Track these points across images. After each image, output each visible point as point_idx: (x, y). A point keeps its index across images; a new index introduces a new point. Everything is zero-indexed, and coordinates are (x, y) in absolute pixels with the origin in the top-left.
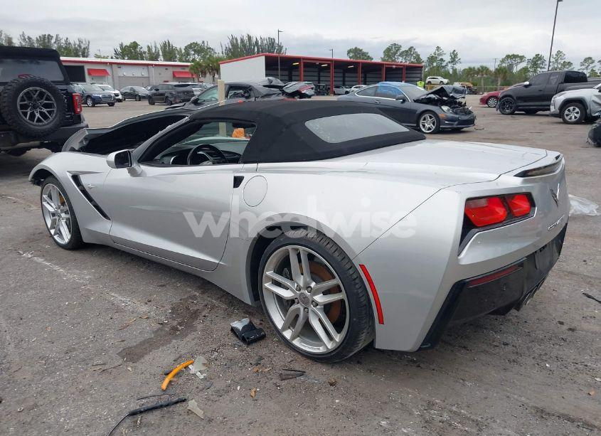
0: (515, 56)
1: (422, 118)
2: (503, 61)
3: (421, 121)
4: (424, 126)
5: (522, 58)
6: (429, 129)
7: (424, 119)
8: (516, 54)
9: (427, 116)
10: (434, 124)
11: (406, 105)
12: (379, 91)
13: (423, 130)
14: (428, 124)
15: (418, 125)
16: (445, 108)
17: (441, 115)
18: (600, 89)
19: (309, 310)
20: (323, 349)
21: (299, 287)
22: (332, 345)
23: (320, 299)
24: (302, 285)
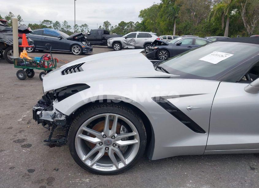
0: (48, 21)
1: (73, 47)
2: (43, 22)
3: (73, 49)
4: (74, 51)
5: (51, 22)
6: (77, 53)
7: (74, 48)
8: (48, 20)
9: (75, 46)
10: (79, 50)
11: (62, 41)
13: (74, 53)
14: (76, 50)
15: (71, 51)
16: (84, 43)
17: (83, 46)
18: (126, 38)
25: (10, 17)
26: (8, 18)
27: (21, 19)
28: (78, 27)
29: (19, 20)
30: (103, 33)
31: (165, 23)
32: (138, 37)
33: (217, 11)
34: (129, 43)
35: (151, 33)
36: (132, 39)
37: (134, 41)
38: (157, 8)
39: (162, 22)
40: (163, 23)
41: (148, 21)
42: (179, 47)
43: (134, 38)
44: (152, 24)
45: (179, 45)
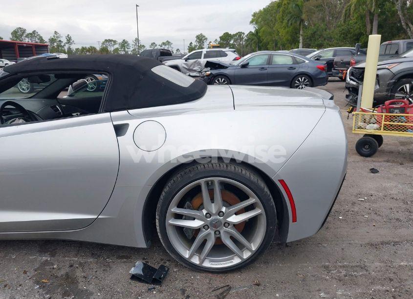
0: (110, 41)
2: (103, 43)
5: (115, 42)
8: (111, 39)
10: (95, 84)
13: (88, 89)
18: (186, 60)
19: (222, 232)
20: (236, 261)
21: (209, 214)
22: (246, 255)
23: (235, 219)
24: (214, 211)
25: (56, 39)
26: (52, 40)
27: (71, 41)
28: (156, 46)
29: (68, 43)
30: (159, 54)
32: (205, 58)
34: (191, 68)
35: (226, 50)
36: (195, 62)
37: (200, 64)
38: (276, 8)
39: (282, 30)
40: (284, 31)
41: (263, 29)
42: (245, 71)
43: (199, 60)
44: (270, 34)
45: (244, 66)
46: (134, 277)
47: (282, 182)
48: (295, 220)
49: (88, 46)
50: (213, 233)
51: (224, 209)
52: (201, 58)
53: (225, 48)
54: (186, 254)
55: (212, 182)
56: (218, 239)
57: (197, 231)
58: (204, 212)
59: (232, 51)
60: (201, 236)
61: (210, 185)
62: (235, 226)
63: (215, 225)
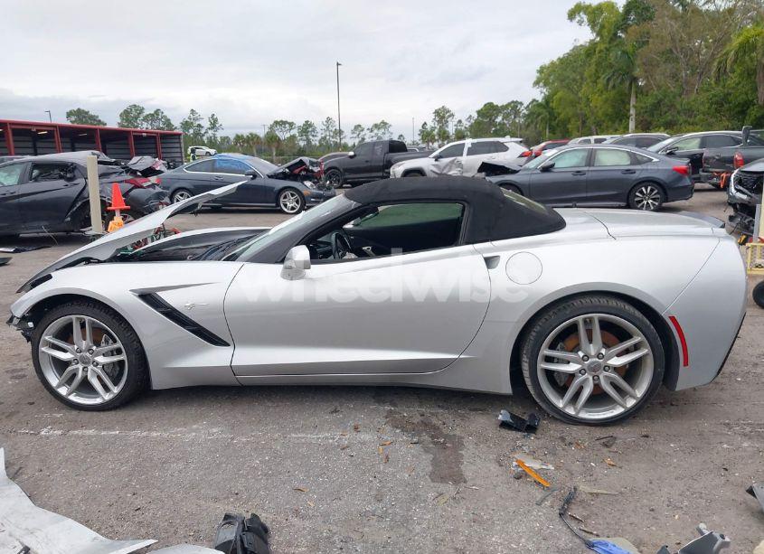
0: (284, 123)
1: (283, 196)
2: (271, 127)
3: (282, 200)
4: (286, 206)
5: (291, 124)
6: (293, 208)
7: (285, 197)
8: (284, 120)
9: (288, 193)
10: (297, 202)
11: (257, 182)
12: (217, 165)
13: (286, 210)
14: (290, 202)
15: (278, 205)
16: (308, 183)
17: (305, 192)
18: (437, 158)
19: (601, 377)
20: (619, 411)
21: (587, 357)
22: (631, 403)
23: (617, 362)
24: (593, 354)
25: (192, 123)
26: (186, 125)
28: (362, 130)
29: (213, 128)
30: (387, 149)
31: (604, 96)
32: (468, 155)
33: (737, 53)
34: (445, 172)
35: (506, 140)
36: (453, 161)
37: (460, 165)
38: (583, 57)
39: (596, 97)
40: (600, 98)
42: (547, 177)
43: (459, 158)
44: (573, 104)
45: (546, 169)
46: (504, 425)
47: (673, 319)
48: (686, 363)
49: (245, 133)
50: (591, 378)
51: (603, 351)
52: (461, 155)
53: (504, 136)
54: (560, 404)
55: (591, 320)
56: (597, 386)
57: (572, 376)
58: (581, 354)
59: (516, 142)
60: (576, 382)
61: (588, 322)
62: (616, 369)
63: (594, 369)
